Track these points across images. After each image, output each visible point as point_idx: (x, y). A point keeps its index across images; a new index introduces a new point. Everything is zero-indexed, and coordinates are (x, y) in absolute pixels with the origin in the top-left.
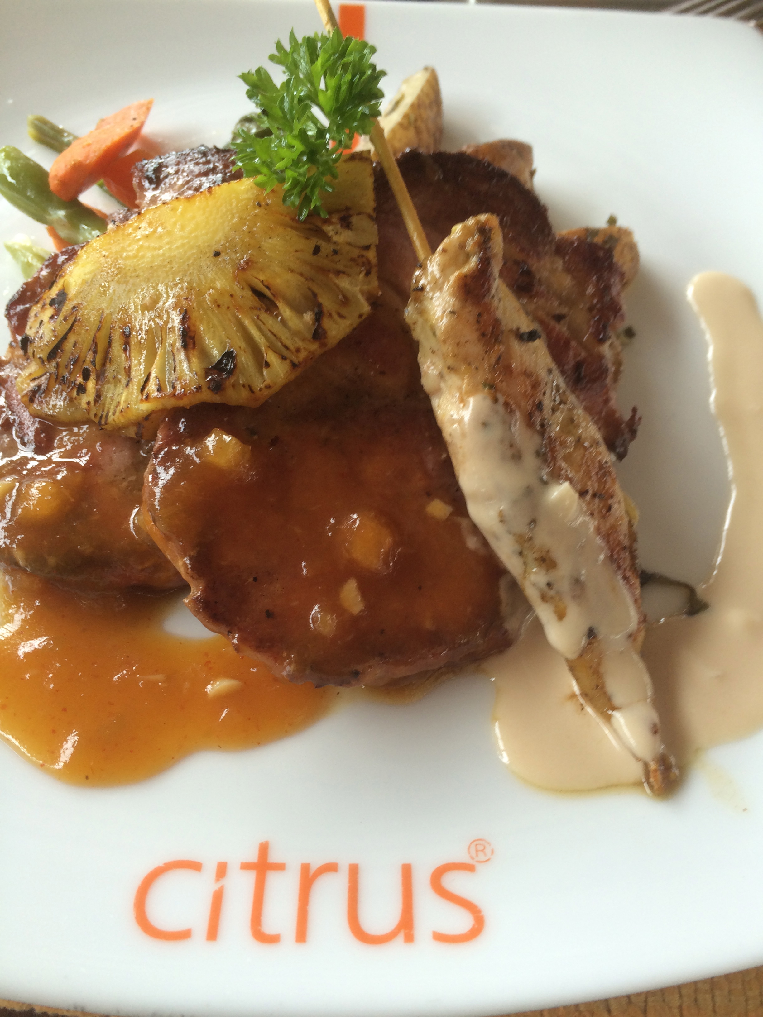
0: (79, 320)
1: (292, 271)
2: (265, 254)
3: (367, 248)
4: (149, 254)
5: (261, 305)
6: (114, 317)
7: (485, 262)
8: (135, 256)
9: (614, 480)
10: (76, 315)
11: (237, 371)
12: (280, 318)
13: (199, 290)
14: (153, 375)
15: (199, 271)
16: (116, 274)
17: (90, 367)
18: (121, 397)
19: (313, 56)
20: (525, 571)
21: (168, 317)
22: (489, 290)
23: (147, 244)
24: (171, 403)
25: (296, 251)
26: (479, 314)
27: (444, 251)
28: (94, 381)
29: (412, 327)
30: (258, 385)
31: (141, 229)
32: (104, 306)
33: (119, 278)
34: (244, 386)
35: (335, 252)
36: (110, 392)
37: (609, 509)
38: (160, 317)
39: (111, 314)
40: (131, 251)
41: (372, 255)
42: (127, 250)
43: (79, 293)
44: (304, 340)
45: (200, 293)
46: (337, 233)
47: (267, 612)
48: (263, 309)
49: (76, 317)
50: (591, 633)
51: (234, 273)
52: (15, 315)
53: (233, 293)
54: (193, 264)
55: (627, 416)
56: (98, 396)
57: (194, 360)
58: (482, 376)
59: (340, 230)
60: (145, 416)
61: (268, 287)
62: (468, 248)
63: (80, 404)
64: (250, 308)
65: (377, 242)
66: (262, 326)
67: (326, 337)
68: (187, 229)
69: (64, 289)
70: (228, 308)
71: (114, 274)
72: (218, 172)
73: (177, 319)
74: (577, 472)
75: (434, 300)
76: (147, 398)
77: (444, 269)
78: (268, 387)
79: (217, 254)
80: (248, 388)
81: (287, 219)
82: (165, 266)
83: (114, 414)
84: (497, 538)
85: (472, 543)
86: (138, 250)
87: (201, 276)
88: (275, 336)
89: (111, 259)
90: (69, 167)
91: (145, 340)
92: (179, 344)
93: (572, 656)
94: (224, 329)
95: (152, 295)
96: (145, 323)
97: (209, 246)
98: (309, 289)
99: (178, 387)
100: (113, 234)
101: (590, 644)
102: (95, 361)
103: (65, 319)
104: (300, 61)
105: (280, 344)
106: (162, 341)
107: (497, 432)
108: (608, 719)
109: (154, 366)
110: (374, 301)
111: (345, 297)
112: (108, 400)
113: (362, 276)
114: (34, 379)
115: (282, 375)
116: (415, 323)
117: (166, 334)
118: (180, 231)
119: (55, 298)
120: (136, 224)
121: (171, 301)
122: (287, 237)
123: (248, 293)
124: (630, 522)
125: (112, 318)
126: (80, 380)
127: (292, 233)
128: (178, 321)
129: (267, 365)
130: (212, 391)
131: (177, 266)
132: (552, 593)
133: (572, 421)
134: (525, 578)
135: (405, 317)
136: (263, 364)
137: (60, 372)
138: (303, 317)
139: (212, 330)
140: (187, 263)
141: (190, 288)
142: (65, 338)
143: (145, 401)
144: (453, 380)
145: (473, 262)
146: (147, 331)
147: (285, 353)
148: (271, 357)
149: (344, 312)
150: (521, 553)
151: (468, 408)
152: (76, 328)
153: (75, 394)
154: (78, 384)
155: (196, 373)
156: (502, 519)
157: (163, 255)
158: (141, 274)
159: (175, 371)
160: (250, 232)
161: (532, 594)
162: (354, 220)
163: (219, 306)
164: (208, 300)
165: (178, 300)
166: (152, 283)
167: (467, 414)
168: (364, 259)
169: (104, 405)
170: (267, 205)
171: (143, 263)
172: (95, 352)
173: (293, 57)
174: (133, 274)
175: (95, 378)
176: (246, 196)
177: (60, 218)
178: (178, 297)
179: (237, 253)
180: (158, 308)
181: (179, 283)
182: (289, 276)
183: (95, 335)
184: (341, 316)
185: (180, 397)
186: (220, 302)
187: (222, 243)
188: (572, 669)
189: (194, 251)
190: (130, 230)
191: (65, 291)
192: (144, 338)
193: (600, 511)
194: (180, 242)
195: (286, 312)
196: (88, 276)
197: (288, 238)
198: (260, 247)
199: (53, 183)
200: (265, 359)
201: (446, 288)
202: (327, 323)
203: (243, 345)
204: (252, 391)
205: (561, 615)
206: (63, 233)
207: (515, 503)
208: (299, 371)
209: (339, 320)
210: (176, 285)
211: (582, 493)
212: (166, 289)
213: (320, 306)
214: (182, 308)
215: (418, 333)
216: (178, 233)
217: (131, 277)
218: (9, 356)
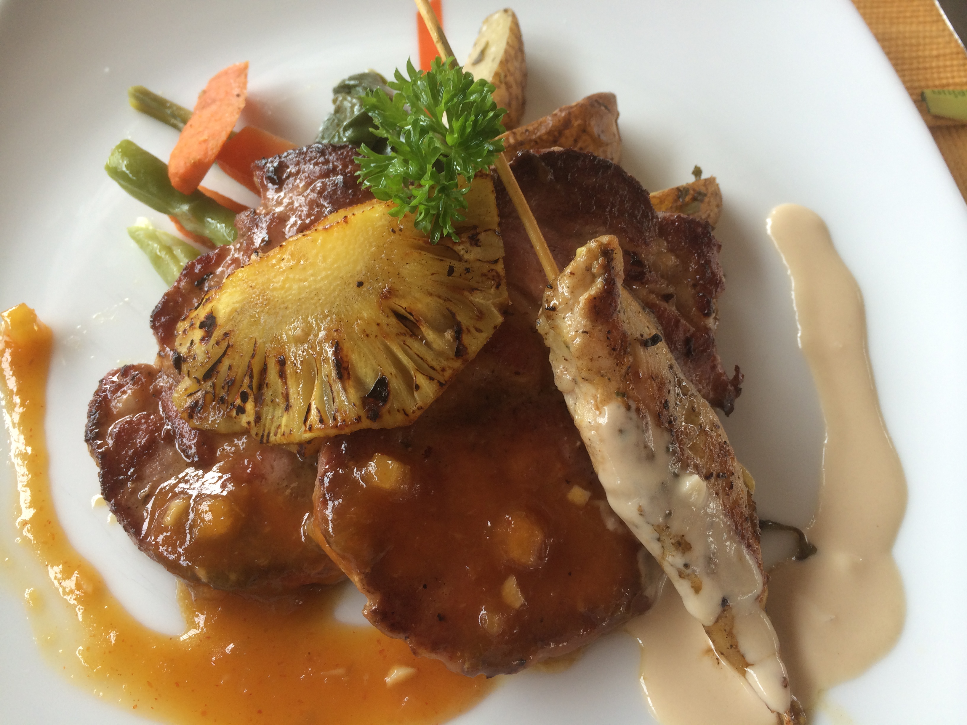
0: (232, 346)
1: (431, 294)
2: (404, 280)
3: (496, 261)
4: (295, 286)
5: (406, 331)
6: (267, 346)
7: (610, 283)
8: (282, 288)
9: (733, 459)
10: (229, 341)
11: (391, 397)
12: (424, 341)
13: (347, 321)
14: (314, 406)
15: (346, 302)
16: (265, 305)
17: (249, 391)
18: (281, 421)
19: (435, 93)
20: (663, 553)
21: (321, 349)
22: (616, 307)
23: (291, 276)
24: (333, 432)
25: (433, 274)
26: (608, 332)
27: (572, 273)
28: (253, 404)
29: (545, 337)
30: (411, 407)
31: (285, 260)
32: (256, 334)
33: (269, 309)
34: (398, 411)
35: (467, 270)
36: (268, 413)
37: (731, 487)
38: (313, 348)
39: (265, 343)
40: (278, 282)
41: (500, 268)
42: (273, 282)
43: (229, 320)
44: (447, 359)
45: (349, 325)
46: (467, 252)
47: (439, 616)
48: (408, 333)
49: (229, 343)
50: (724, 602)
51: (378, 302)
52: (160, 326)
53: (379, 322)
54: (339, 295)
55: (731, 375)
56: (258, 418)
57: (352, 391)
58: (614, 386)
59: (470, 248)
60: (307, 440)
61: (411, 314)
62: (594, 270)
63: (241, 422)
64: (396, 335)
65: (504, 255)
66: (409, 350)
67: (467, 353)
68: (329, 260)
69: (211, 312)
70: (376, 336)
71: (263, 304)
72: (338, 172)
73: (330, 351)
74: (701, 458)
75: (566, 319)
76: (310, 429)
77: (573, 290)
78: (420, 408)
79: (360, 284)
80: (403, 412)
81: (421, 242)
82: (312, 299)
83: (276, 435)
84: (637, 527)
85: (611, 524)
86: (284, 282)
87: (348, 308)
88: (422, 358)
89: (258, 289)
90: (188, 165)
91: (301, 370)
92: (334, 374)
93: (709, 621)
94: (375, 358)
95: (303, 328)
96: (299, 355)
97: (351, 276)
98: (448, 309)
99: (339, 418)
100: (257, 265)
101: (724, 611)
102: (252, 385)
103: (217, 343)
104: (421, 93)
105: (426, 366)
106: (318, 372)
107: (632, 437)
108: (744, 673)
109: (313, 397)
110: (505, 310)
111: (481, 312)
112: (268, 422)
113: (493, 290)
114: (191, 395)
115: (431, 395)
116: (546, 334)
117: (321, 366)
118: (322, 263)
119: (204, 321)
120: (279, 256)
121: (322, 334)
122: (422, 261)
123: (393, 320)
124: (748, 491)
125: (265, 347)
126: (238, 402)
127: (427, 256)
128: (331, 352)
129: (418, 387)
130: (371, 420)
131: (324, 298)
132: (689, 571)
133: (693, 409)
134: (663, 558)
135: (537, 328)
136: (414, 387)
137: (217, 392)
138: (444, 336)
139: (364, 359)
140: (333, 295)
141: (340, 321)
142: (219, 361)
143: (309, 432)
144: (587, 389)
145: (600, 281)
146: (302, 362)
147: (433, 373)
148: (421, 380)
149: (480, 325)
150: (659, 540)
151: (604, 417)
152: (229, 352)
153: (234, 413)
154: (237, 405)
155: (354, 405)
156: (641, 512)
157: (309, 286)
158: (290, 306)
159: (334, 403)
160: (388, 260)
161: (671, 572)
162: (482, 237)
163: (367, 335)
164: (357, 330)
165: (328, 332)
166: (302, 316)
167: (603, 420)
168: (494, 273)
169: (264, 425)
170: (401, 230)
171: (290, 295)
172: (251, 377)
173: (413, 90)
174: (282, 306)
175: (254, 401)
176: (380, 223)
177: (184, 212)
178: (328, 330)
179: (379, 282)
180: (310, 340)
181: (328, 316)
182: (429, 300)
183: (249, 362)
184: (478, 330)
185: (341, 428)
186: (368, 332)
187: (364, 273)
188: (709, 632)
189: (339, 283)
190: (274, 261)
191: (213, 315)
192: (300, 368)
193: (724, 489)
194: (324, 274)
195: (430, 335)
196: (237, 305)
197: (424, 262)
198: (399, 274)
199: (174, 181)
200: (415, 381)
201: (577, 309)
202: (467, 340)
203: (393, 370)
204: (407, 415)
205: (697, 589)
206: (190, 226)
207: (653, 499)
208: (446, 387)
209: (476, 334)
210: (325, 317)
211: (707, 477)
212: (316, 321)
213: (459, 324)
214: (333, 340)
215: (549, 341)
216: (320, 264)
217: (280, 308)
218: (159, 364)
